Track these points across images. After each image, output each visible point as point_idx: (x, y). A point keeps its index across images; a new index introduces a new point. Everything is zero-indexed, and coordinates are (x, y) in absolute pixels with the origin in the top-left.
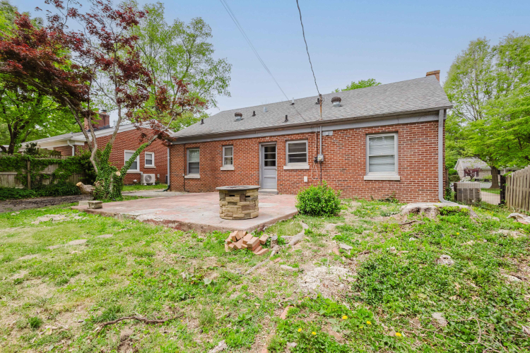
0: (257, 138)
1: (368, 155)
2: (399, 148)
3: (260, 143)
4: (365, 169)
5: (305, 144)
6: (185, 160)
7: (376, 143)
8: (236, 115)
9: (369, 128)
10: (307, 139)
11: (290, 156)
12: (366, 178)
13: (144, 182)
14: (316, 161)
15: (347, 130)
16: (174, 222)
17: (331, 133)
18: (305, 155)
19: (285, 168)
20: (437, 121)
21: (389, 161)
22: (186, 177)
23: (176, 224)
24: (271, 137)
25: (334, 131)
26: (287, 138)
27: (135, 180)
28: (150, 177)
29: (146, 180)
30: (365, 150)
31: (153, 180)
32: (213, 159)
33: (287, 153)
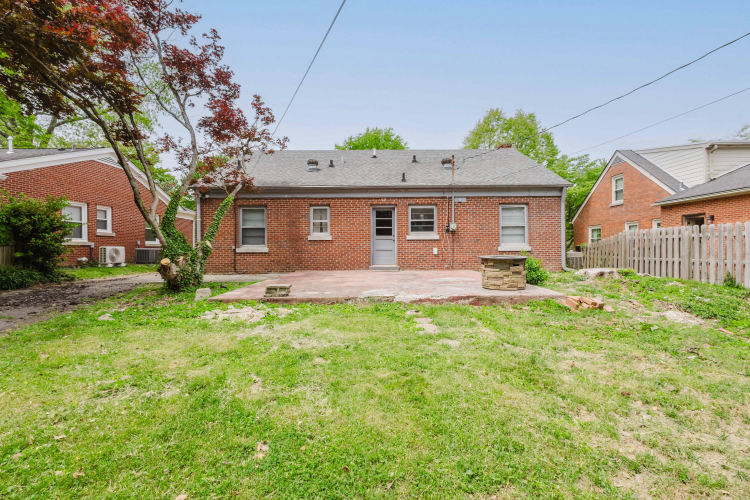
0: (369, 199)
1: (501, 225)
2: (529, 219)
3: (372, 205)
4: (498, 240)
5: (432, 210)
6: (236, 225)
7: (508, 214)
8: (311, 163)
9: (503, 197)
10: (436, 205)
11: (413, 223)
12: (500, 249)
13: (108, 261)
14: (448, 231)
15: (481, 198)
16: (468, 297)
17: (464, 200)
18: (432, 223)
19: (408, 237)
20: (560, 197)
21: (519, 232)
22: (238, 250)
23: (471, 300)
24: (388, 198)
25: (467, 198)
26: (411, 201)
27: (84, 259)
28: (117, 252)
29: (112, 258)
30: (498, 219)
31: (121, 258)
32: (293, 223)
33: (410, 220)
